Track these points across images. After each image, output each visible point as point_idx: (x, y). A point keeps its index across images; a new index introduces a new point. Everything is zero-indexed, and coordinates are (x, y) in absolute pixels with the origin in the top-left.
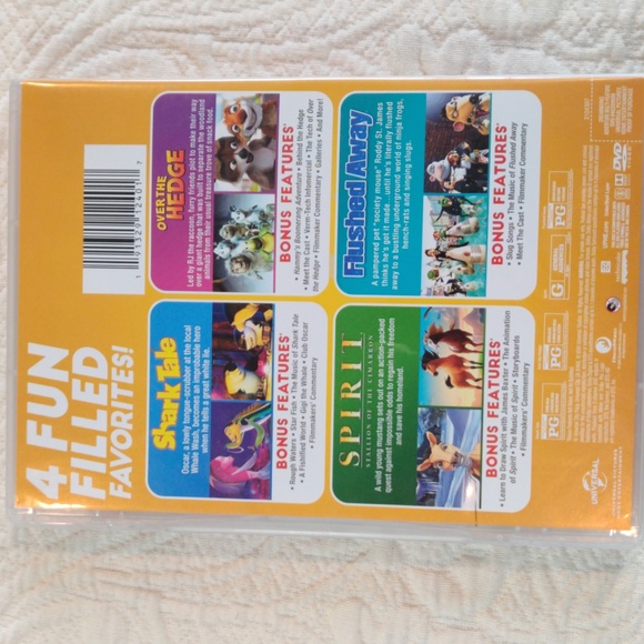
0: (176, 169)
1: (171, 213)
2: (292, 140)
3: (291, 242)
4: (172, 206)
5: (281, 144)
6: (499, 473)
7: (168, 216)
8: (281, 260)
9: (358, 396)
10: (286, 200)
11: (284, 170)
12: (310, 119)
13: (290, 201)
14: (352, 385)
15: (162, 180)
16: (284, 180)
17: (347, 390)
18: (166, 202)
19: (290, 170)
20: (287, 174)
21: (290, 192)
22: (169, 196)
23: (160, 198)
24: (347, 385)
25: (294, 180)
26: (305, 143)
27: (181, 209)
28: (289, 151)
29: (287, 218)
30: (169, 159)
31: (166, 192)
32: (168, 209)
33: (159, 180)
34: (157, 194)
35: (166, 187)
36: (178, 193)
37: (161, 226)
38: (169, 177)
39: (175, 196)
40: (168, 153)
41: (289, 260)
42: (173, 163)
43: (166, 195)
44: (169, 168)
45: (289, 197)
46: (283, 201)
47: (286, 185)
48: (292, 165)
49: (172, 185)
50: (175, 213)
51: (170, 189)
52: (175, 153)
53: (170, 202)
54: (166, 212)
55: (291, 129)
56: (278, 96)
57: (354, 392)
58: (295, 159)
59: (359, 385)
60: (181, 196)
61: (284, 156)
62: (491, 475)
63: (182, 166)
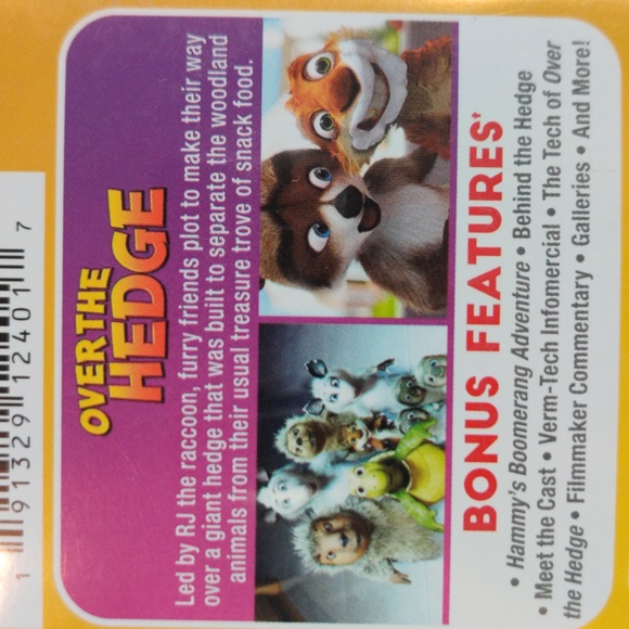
0: (139, 246)
1: (123, 381)
2: (498, 162)
3: (499, 470)
4: (128, 359)
5: (465, 173)
7: (116, 392)
8: (468, 526)
10: (481, 345)
11: (474, 252)
12: (553, 100)
13: (495, 347)
15: (94, 283)
16: (476, 283)
18: (107, 349)
19: (496, 252)
20: (485, 264)
21: (495, 320)
22: (117, 330)
23: (89, 334)
25: (506, 284)
26: (538, 171)
27: (155, 370)
28: (492, 195)
29: (484, 398)
30: (118, 217)
31: (107, 316)
32: (116, 369)
33: (84, 282)
34: (81, 324)
35: (107, 303)
36: (146, 322)
37: (93, 421)
38: (117, 272)
39: (137, 331)
40: (114, 197)
41: (492, 527)
42: (128, 230)
43: (107, 326)
44: (119, 241)
45: (493, 333)
46: (471, 346)
47: (481, 299)
48: (501, 238)
49: (126, 297)
50: (135, 380)
51: (120, 308)
52: (134, 198)
53: (120, 348)
54: (109, 380)
55: (495, 129)
56: (453, 28)
58: (509, 221)
60: (157, 330)
61: (474, 211)
63: (157, 239)
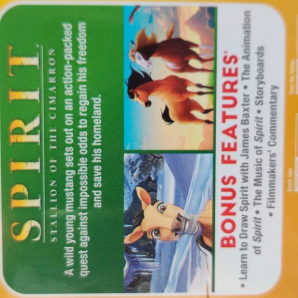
6: (239, 242)
9: (35, 138)
14: (26, 124)
17: (19, 131)
24: (18, 123)
57: (28, 133)
59: (36, 123)
62: (229, 245)
